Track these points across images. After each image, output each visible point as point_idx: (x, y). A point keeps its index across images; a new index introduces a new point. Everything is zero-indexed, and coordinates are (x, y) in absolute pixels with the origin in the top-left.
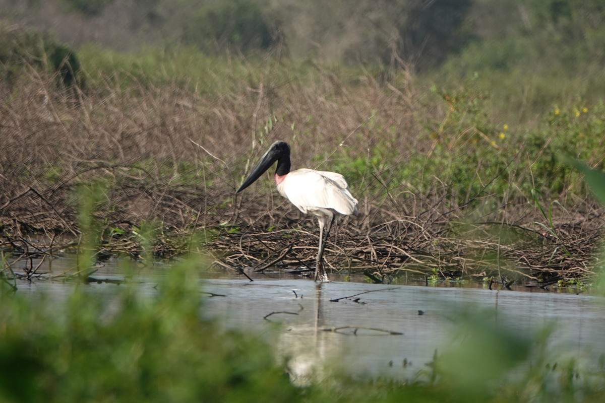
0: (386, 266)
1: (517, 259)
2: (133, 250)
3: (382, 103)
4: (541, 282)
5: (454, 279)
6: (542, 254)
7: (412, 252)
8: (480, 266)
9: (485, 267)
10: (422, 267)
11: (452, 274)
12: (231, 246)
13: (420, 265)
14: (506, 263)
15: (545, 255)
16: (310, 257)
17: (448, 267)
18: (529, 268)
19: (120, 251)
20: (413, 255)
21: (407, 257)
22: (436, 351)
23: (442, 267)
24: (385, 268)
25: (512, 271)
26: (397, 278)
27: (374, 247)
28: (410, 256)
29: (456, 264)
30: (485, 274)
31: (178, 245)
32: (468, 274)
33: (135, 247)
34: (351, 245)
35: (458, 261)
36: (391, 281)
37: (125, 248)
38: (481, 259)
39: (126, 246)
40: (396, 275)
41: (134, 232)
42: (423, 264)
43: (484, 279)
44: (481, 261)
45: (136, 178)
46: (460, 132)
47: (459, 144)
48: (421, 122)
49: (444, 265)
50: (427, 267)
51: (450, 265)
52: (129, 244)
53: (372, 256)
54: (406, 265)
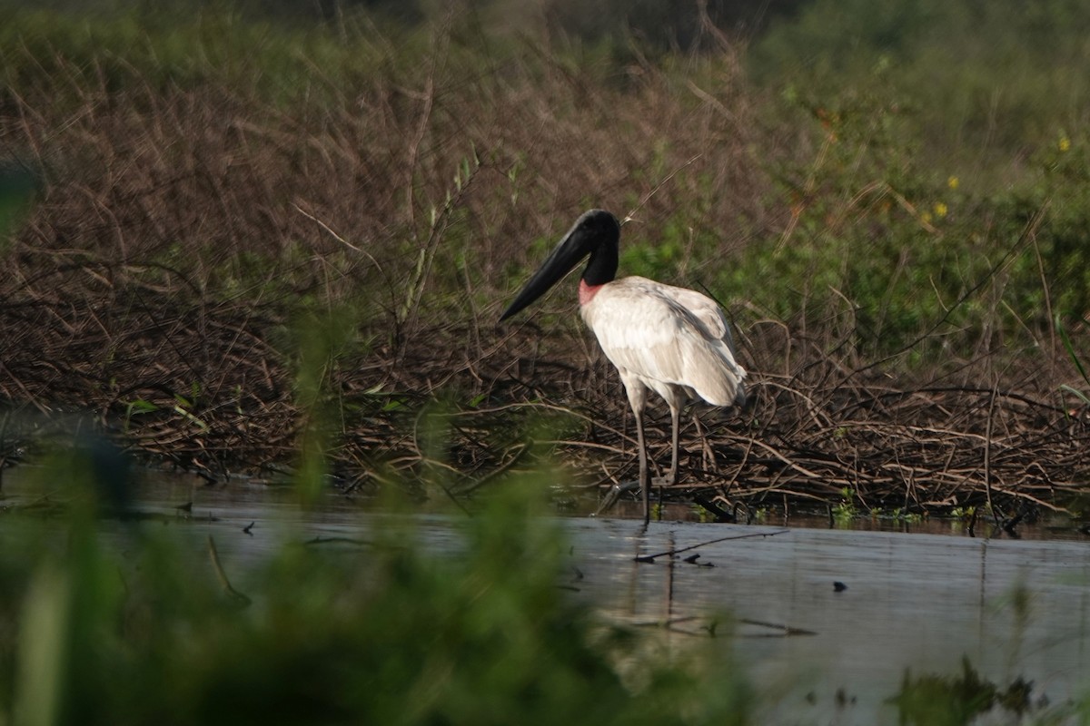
0: (736, 483)
1: (1020, 469)
2: (176, 447)
3: (675, 125)
4: (1076, 520)
5: (887, 513)
6: (1076, 458)
7: (792, 452)
8: (942, 485)
9: (952, 486)
10: (815, 486)
11: (882, 501)
12: (390, 440)
13: (811, 481)
14: (998, 476)
15: (1083, 460)
16: (568, 463)
17: (872, 486)
18: (1049, 487)
19: (148, 449)
20: (795, 460)
21: (784, 464)
22: (907, 672)
23: (860, 485)
24: (736, 488)
25: (1014, 494)
26: (764, 510)
27: (710, 441)
28: (788, 462)
29: (891, 479)
30: (955, 502)
31: (273, 436)
32: (919, 502)
33: (179, 442)
34: (655, 438)
35: (893, 473)
36: (753, 516)
37: (160, 442)
38: (945, 468)
39: (162, 438)
40: (761, 503)
41: (178, 409)
42: (816, 479)
43: (955, 512)
44: (944, 473)
45: (159, 289)
46: (853, 191)
47: (851, 215)
48: (767, 168)
49: (865, 481)
50: (827, 485)
51: (875, 481)
52: (168, 436)
53: (704, 462)
54: (783, 481)
